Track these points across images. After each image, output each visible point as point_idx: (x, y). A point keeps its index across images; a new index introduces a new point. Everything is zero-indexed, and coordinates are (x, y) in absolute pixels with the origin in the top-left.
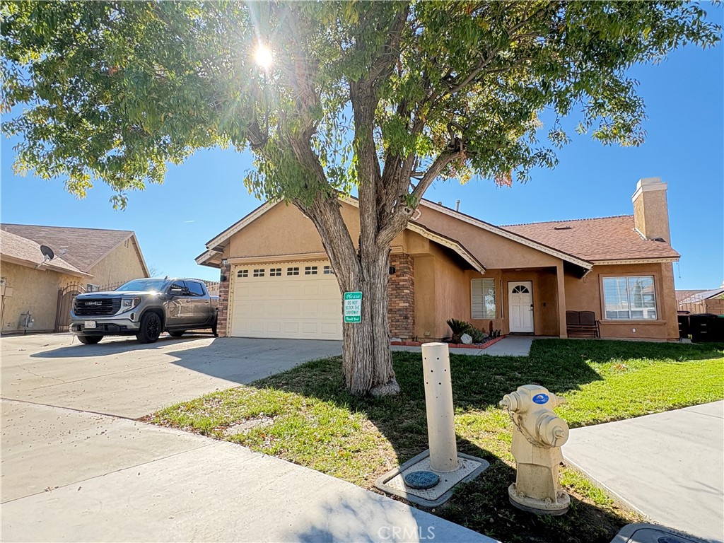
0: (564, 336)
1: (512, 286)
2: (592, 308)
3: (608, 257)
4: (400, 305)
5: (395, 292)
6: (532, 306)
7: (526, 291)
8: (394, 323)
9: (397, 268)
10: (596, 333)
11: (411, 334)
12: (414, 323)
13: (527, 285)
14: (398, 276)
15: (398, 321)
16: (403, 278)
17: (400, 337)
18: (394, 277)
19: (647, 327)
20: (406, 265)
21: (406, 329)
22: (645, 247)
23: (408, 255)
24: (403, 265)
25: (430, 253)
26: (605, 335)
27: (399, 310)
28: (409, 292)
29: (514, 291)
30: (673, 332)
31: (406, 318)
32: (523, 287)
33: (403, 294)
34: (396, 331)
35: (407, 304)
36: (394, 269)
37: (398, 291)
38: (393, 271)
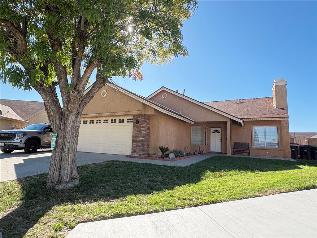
0: (229, 154)
1: (212, 130)
3: (255, 117)
4: (141, 138)
5: (138, 132)
6: (221, 139)
7: (219, 132)
8: (137, 147)
9: (140, 121)
10: (249, 153)
11: (146, 152)
12: (149, 147)
13: (219, 129)
14: (140, 125)
15: (139, 146)
16: (142, 126)
17: (140, 154)
18: (138, 125)
19: (273, 151)
20: (144, 120)
21: (142, 150)
23: (146, 115)
24: (142, 120)
25: (155, 114)
26: (253, 155)
27: (140, 141)
28: (145, 132)
29: (213, 132)
30: (288, 154)
31: (143, 145)
32: (217, 131)
33: (142, 133)
34: (138, 151)
35: (144, 138)
36: (139, 121)
37: (140, 132)
38: (138, 122)
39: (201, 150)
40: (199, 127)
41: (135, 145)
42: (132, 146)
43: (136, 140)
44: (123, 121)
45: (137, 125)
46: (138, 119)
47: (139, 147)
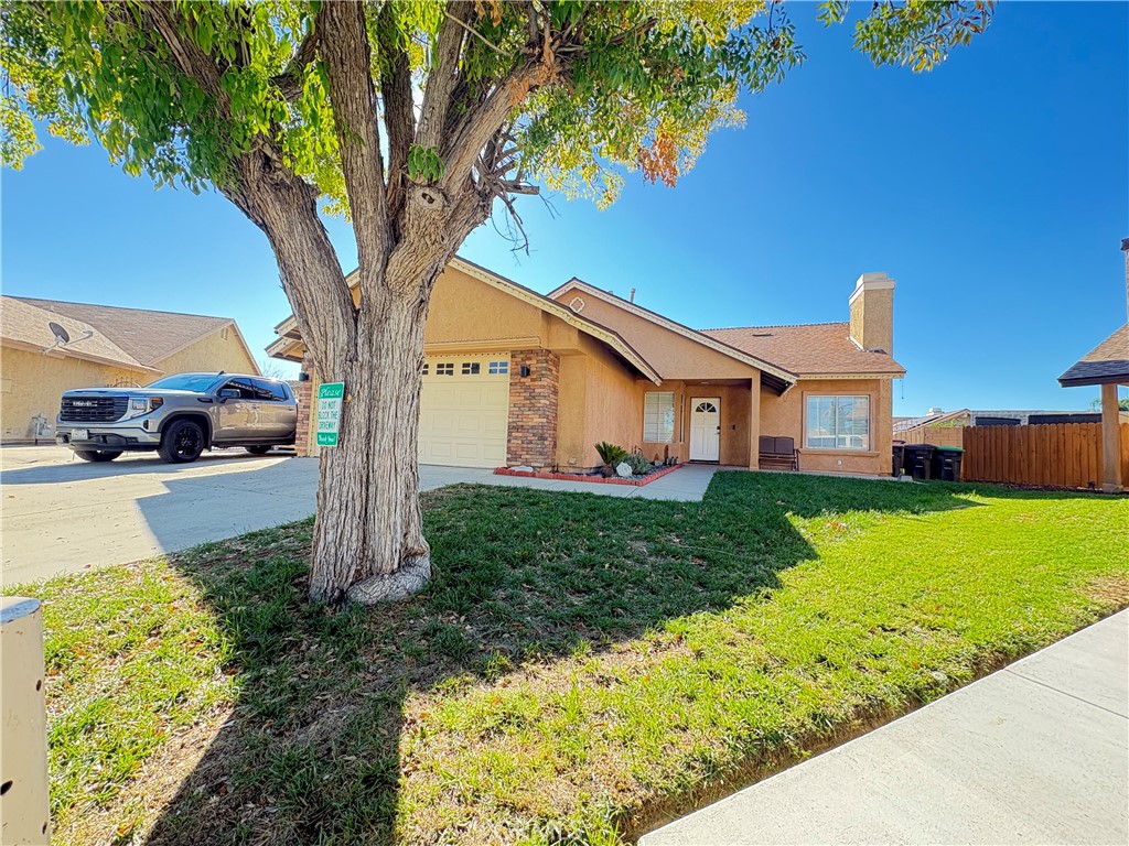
0: (754, 467)
1: (696, 402)
2: (794, 434)
3: (817, 371)
4: (535, 420)
5: (528, 402)
6: (719, 428)
7: (713, 410)
8: (525, 445)
9: (533, 369)
10: (794, 465)
11: (549, 461)
12: (555, 446)
13: (715, 402)
14: (533, 380)
15: (530, 442)
16: (540, 383)
17: (533, 464)
18: (527, 381)
19: (856, 459)
20: (545, 365)
21: (541, 454)
22: (862, 359)
23: (549, 352)
24: (541, 365)
25: (580, 348)
26: (806, 467)
27: (533, 427)
28: (548, 403)
29: (698, 410)
30: (885, 466)
31: (542, 438)
32: (709, 405)
33: (538, 405)
34: (528, 456)
35: (545, 420)
36: (528, 371)
37: (533, 401)
38: (526, 372)
39: (670, 457)
40: (668, 395)
41: (516, 438)
42: (509, 441)
43: (520, 424)
44: (476, 368)
45: (523, 380)
46: (528, 362)
47: (530, 446)
